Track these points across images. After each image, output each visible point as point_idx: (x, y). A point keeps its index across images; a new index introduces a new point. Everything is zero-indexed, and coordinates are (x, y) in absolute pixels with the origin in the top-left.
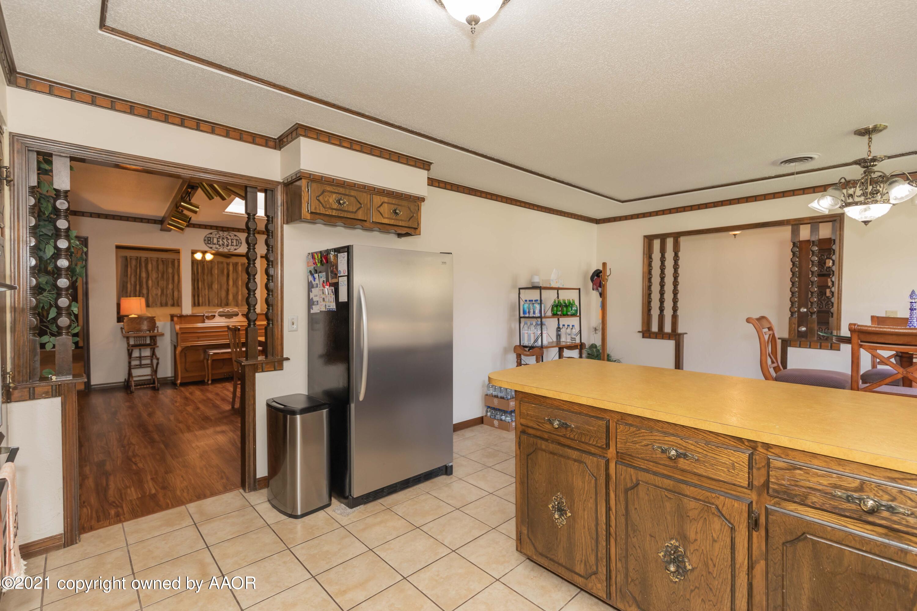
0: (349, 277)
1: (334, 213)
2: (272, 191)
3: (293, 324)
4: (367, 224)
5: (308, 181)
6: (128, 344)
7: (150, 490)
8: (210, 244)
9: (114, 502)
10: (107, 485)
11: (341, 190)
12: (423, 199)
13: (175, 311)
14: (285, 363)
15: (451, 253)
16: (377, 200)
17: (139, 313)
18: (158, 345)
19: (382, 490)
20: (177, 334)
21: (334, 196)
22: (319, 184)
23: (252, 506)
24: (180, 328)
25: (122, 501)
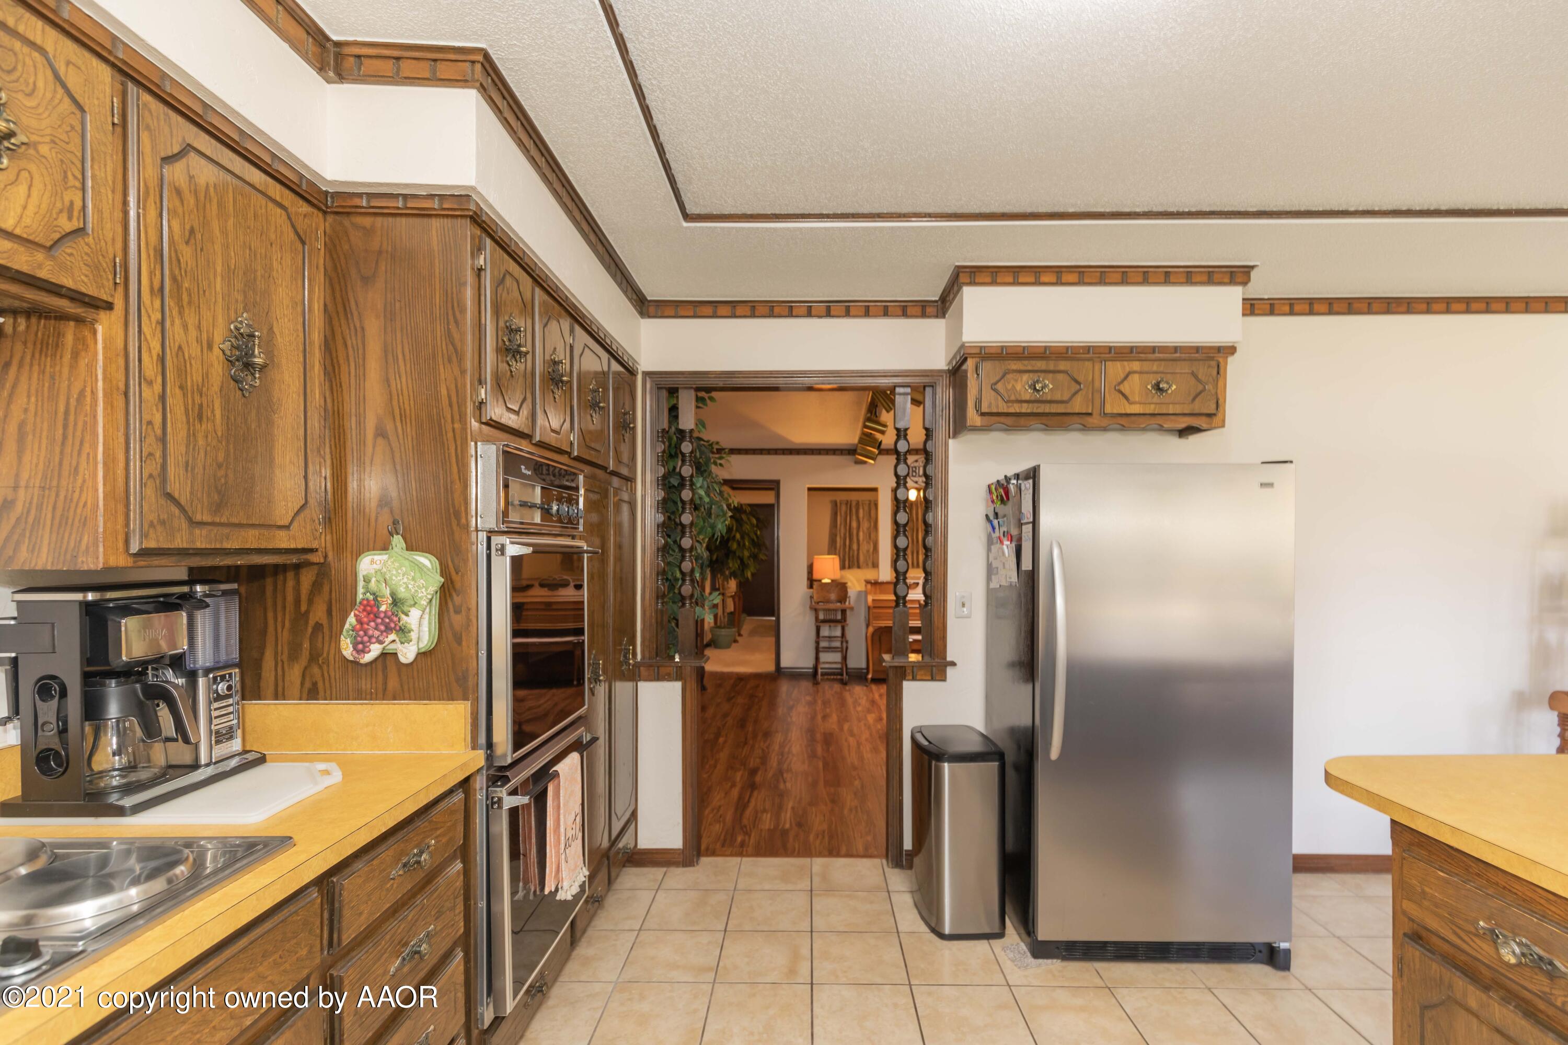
0: (1035, 523)
1: (1025, 408)
2: (933, 386)
3: (963, 605)
4: (1094, 420)
5: (978, 359)
6: (817, 618)
7: (785, 823)
8: (915, 476)
9: (745, 826)
10: (749, 801)
11: (1041, 365)
12: (1231, 350)
13: (870, 574)
14: (950, 671)
15: (1291, 462)
16: (1116, 369)
17: (833, 577)
18: (848, 622)
19: (1103, 945)
20: (869, 608)
21: (1025, 377)
22: (996, 362)
23: (888, 892)
24: (873, 600)
25: (754, 827)
